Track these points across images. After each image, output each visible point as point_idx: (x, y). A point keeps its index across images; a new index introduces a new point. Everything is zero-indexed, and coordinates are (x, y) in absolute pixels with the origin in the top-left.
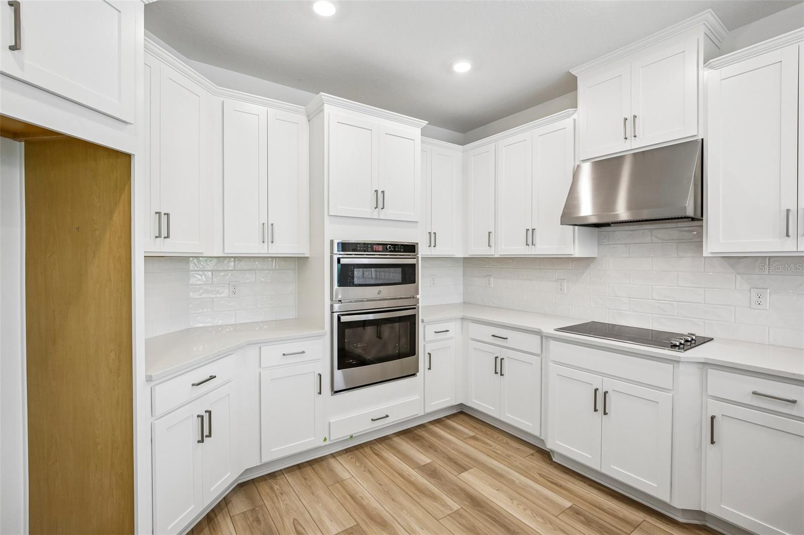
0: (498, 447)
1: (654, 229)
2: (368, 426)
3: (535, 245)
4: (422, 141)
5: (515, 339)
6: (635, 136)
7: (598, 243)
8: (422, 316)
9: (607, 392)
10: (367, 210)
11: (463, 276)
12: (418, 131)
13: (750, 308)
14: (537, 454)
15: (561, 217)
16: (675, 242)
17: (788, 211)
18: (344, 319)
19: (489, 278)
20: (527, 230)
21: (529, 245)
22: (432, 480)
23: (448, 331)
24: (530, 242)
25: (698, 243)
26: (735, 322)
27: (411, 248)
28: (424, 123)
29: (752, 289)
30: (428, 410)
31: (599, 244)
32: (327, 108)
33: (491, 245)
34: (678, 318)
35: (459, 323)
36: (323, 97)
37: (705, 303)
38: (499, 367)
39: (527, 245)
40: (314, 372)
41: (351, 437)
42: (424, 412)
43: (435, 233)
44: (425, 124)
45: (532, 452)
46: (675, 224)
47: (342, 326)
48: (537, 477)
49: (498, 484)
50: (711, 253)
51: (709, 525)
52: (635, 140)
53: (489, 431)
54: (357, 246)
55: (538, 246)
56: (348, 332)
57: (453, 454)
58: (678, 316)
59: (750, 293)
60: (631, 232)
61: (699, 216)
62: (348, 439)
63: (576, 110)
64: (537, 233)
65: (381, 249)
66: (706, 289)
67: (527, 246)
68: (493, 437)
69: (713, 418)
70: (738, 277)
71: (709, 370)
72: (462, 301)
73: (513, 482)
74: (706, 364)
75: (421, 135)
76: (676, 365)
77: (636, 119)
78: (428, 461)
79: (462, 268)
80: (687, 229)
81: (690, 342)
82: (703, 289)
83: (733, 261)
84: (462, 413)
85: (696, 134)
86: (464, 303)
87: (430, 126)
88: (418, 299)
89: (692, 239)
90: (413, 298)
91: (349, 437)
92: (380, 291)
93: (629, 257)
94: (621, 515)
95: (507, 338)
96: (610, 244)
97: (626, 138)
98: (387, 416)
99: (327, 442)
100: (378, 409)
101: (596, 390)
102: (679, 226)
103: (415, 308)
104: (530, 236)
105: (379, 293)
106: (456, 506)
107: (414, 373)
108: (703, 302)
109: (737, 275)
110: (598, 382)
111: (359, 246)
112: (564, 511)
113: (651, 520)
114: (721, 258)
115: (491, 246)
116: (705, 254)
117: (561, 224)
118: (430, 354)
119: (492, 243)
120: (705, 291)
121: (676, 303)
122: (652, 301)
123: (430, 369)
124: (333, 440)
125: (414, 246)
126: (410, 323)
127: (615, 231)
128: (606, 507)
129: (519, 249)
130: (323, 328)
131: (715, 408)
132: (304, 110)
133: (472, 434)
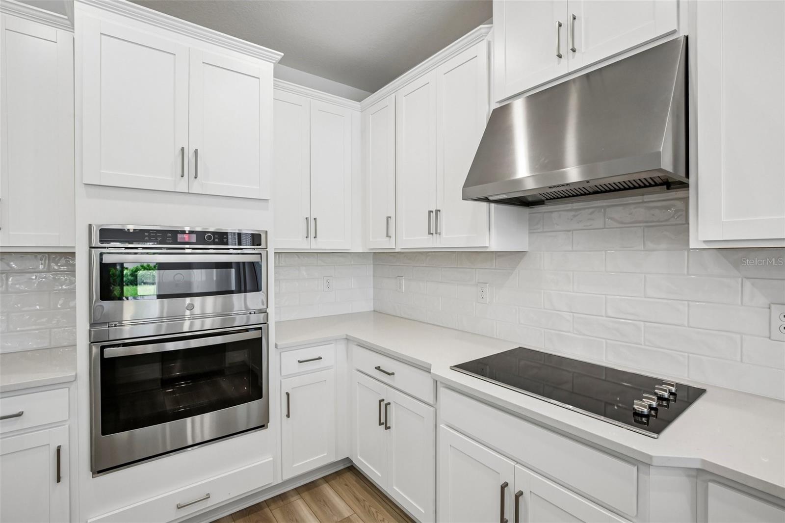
1: (609, 206)
3: (440, 234)
5: (405, 376)
6: (574, 50)
7: (530, 229)
8: (275, 338)
9: (521, 493)
10: (163, 179)
13: (770, 338)
15: (463, 187)
16: (640, 227)
19: (400, 280)
20: (430, 212)
21: (432, 234)
23: (322, 358)
24: (433, 230)
26: (742, 361)
27: (252, 239)
28: (279, 55)
29: (773, 306)
30: (286, 477)
31: (531, 232)
32: (79, 8)
33: (390, 234)
34: (647, 348)
35: (341, 346)
37: (689, 326)
38: (384, 415)
39: (430, 233)
40: (48, 445)
42: (281, 479)
43: (315, 219)
44: (280, 57)
46: (641, 197)
50: (705, 242)
52: (573, 57)
55: (444, 235)
58: (645, 345)
59: (770, 312)
60: (573, 213)
63: (491, 27)
64: (443, 216)
65: (194, 240)
66: (690, 303)
67: (431, 235)
70: (748, 284)
72: (372, 309)
75: (274, 77)
76: (641, 467)
77: (576, 21)
79: (372, 266)
80: (659, 204)
82: (686, 302)
83: (733, 255)
84: (351, 469)
85: (675, 28)
86: (374, 311)
87: (289, 62)
88: (268, 314)
89: (667, 220)
92: (191, 304)
93: (573, 251)
95: (393, 374)
96: (545, 232)
97: (560, 57)
98: (207, 497)
101: (504, 487)
102: (645, 200)
103: (260, 328)
104: (434, 220)
105: (190, 307)
107: (263, 424)
108: (686, 324)
109: (744, 279)
110: (507, 471)
111: (146, 234)
114: (715, 250)
115: (390, 237)
116: (692, 245)
117: (463, 199)
118: (288, 394)
119: (392, 232)
120: (689, 305)
121: (642, 323)
122: (605, 318)
123: (288, 416)
125: (260, 235)
127: (552, 212)
129: (421, 241)
130: (76, 369)
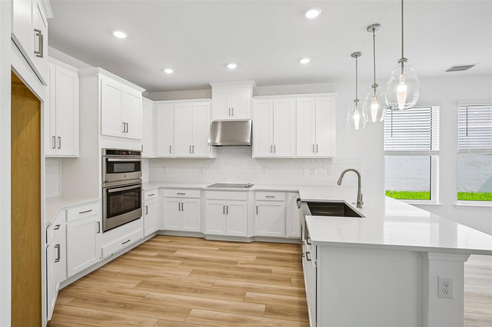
0: (183, 241)
1: (236, 148)
2: (121, 247)
3: (195, 153)
4: (143, 99)
5: (188, 193)
6: (233, 115)
7: (217, 152)
8: (144, 187)
9: (228, 206)
10: (119, 132)
11: (149, 168)
12: (140, 94)
14: (199, 239)
16: (243, 153)
17: (271, 145)
18: (110, 191)
19: (165, 168)
20: (190, 146)
22: (164, 259)
23: (154, 194)
24: (192, 151)
25: (250, 153)
27: (138, 153)
28: (144, 90)
30: (146, 235)
32: (101, 76)
33: (171, 152)
35: (158, 190)
36: (99, 70)
38: (181, 207)
39: (190, 152)
40: (95, 221)
41: (112, 255)
42: (144, 237)
45: (197, 239)
47: (109, 195)
48: (204, 245)
49: (192, 251)
51: (256, 240)
52: (233, 117)
53: (176, 238)
54: (115, 152)
56: (111, 198)
57: (166, 249)
59: (262, 169)
61: (251, 145)
62: (110, 256)
63: (211, 100)
64: (195, 148)
68: (179, 239)
69: (257, 206)
70: (260, 165)
71: (256, 192)
72: (148, 181)
73: (196, 249)
74: (255, 191)
75: (142, 96)
76: (248, 192)
77: (233, 109)
78: (157, 254)
79: (148, 163)
81: (249, 186)
83: (258, 159)
84: (158, 235)
85: (250, 118)
86: (149, 182)
87: (146, 92)
88: (142, 179)
90: (139, 178)
91: (111, 255)
92: (125, 175)
94: (234, 246)
95: (185, 194)
96: (221, 153)
97: (230, 115)
98: (129, 240)
99: (101, 260)
100: (124, 238)
101: (224, 206)
102: (244, 148)
103: (140, 184)
104: (192, 149)
105: (125, 176)
106: (180, 262)
107: (140, 217)
110: (224, 203)
112: (218, 250)
113: (242, 244)
114: (256, 159)
116: (253, 157)
117: (210, 146)
118: (146, 206)
123: (147, 214)
124: (105, 258)
125: (140, 152)
126: (138, 191)
128: (229, 246)
129: (187, 155)
130: (98, 197)
131: (258, 203)
132: (77, 70)
133: (169, 241)
